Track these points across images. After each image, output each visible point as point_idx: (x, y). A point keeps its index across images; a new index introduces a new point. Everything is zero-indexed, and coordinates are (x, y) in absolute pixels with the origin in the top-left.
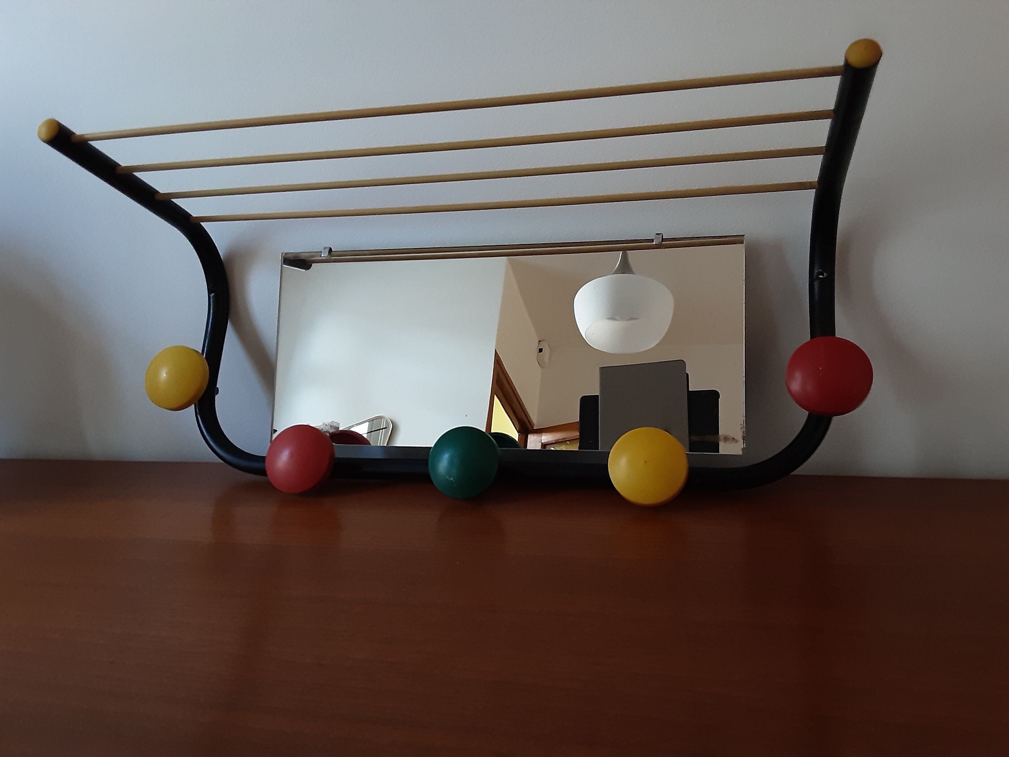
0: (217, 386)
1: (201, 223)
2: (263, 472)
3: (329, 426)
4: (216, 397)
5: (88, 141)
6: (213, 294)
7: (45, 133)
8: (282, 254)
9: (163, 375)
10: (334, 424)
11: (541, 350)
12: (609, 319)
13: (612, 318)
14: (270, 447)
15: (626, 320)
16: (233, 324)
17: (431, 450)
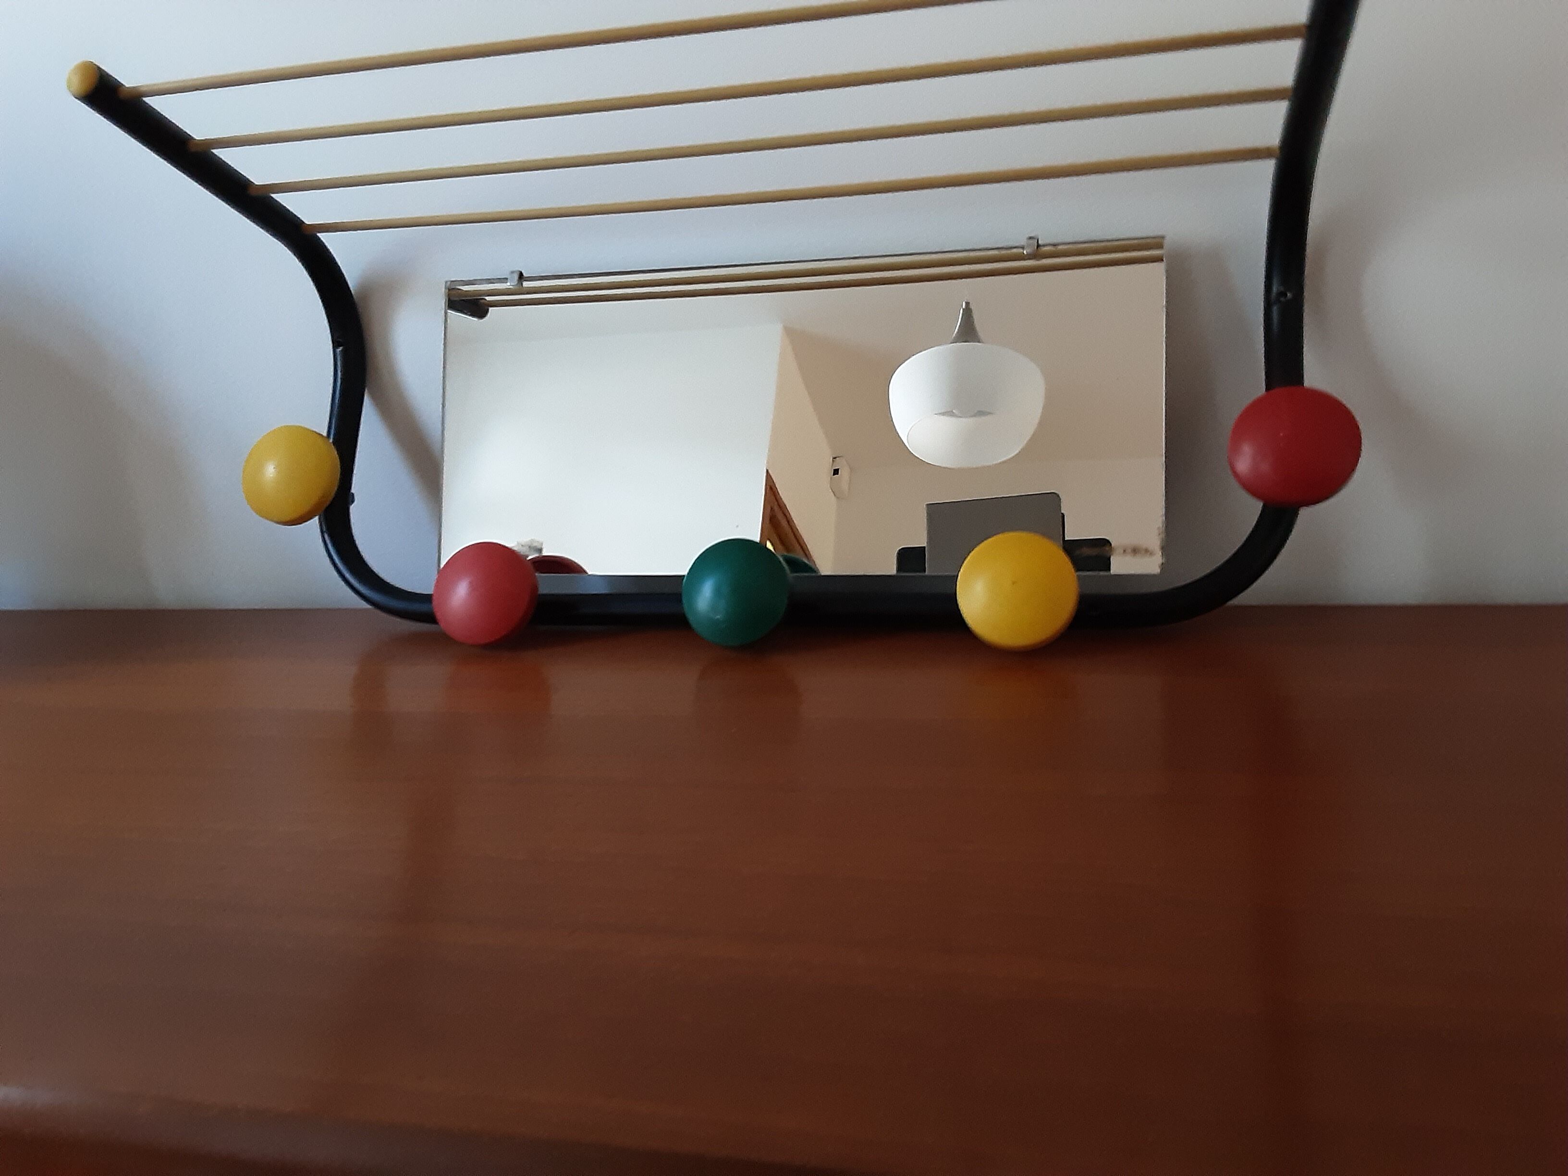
0: (353, 491)
1: (319, 235)
2: (430, 618)
3: (528, 547)
4: (352, 508)
5: (140, 97)
6: (341, 348)
7: (77, 84)
8: (446, 282)
9: (270, 471)
10: (535, 544)
11: (836, 472)
12: (943, 414)
13: (949, 413)
14: (438, 581)
15: (972, 416)
16: (374, 398)
17: (684, 580)
